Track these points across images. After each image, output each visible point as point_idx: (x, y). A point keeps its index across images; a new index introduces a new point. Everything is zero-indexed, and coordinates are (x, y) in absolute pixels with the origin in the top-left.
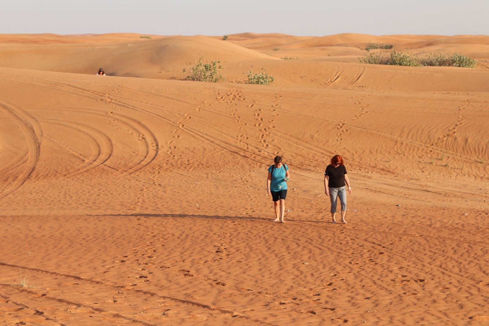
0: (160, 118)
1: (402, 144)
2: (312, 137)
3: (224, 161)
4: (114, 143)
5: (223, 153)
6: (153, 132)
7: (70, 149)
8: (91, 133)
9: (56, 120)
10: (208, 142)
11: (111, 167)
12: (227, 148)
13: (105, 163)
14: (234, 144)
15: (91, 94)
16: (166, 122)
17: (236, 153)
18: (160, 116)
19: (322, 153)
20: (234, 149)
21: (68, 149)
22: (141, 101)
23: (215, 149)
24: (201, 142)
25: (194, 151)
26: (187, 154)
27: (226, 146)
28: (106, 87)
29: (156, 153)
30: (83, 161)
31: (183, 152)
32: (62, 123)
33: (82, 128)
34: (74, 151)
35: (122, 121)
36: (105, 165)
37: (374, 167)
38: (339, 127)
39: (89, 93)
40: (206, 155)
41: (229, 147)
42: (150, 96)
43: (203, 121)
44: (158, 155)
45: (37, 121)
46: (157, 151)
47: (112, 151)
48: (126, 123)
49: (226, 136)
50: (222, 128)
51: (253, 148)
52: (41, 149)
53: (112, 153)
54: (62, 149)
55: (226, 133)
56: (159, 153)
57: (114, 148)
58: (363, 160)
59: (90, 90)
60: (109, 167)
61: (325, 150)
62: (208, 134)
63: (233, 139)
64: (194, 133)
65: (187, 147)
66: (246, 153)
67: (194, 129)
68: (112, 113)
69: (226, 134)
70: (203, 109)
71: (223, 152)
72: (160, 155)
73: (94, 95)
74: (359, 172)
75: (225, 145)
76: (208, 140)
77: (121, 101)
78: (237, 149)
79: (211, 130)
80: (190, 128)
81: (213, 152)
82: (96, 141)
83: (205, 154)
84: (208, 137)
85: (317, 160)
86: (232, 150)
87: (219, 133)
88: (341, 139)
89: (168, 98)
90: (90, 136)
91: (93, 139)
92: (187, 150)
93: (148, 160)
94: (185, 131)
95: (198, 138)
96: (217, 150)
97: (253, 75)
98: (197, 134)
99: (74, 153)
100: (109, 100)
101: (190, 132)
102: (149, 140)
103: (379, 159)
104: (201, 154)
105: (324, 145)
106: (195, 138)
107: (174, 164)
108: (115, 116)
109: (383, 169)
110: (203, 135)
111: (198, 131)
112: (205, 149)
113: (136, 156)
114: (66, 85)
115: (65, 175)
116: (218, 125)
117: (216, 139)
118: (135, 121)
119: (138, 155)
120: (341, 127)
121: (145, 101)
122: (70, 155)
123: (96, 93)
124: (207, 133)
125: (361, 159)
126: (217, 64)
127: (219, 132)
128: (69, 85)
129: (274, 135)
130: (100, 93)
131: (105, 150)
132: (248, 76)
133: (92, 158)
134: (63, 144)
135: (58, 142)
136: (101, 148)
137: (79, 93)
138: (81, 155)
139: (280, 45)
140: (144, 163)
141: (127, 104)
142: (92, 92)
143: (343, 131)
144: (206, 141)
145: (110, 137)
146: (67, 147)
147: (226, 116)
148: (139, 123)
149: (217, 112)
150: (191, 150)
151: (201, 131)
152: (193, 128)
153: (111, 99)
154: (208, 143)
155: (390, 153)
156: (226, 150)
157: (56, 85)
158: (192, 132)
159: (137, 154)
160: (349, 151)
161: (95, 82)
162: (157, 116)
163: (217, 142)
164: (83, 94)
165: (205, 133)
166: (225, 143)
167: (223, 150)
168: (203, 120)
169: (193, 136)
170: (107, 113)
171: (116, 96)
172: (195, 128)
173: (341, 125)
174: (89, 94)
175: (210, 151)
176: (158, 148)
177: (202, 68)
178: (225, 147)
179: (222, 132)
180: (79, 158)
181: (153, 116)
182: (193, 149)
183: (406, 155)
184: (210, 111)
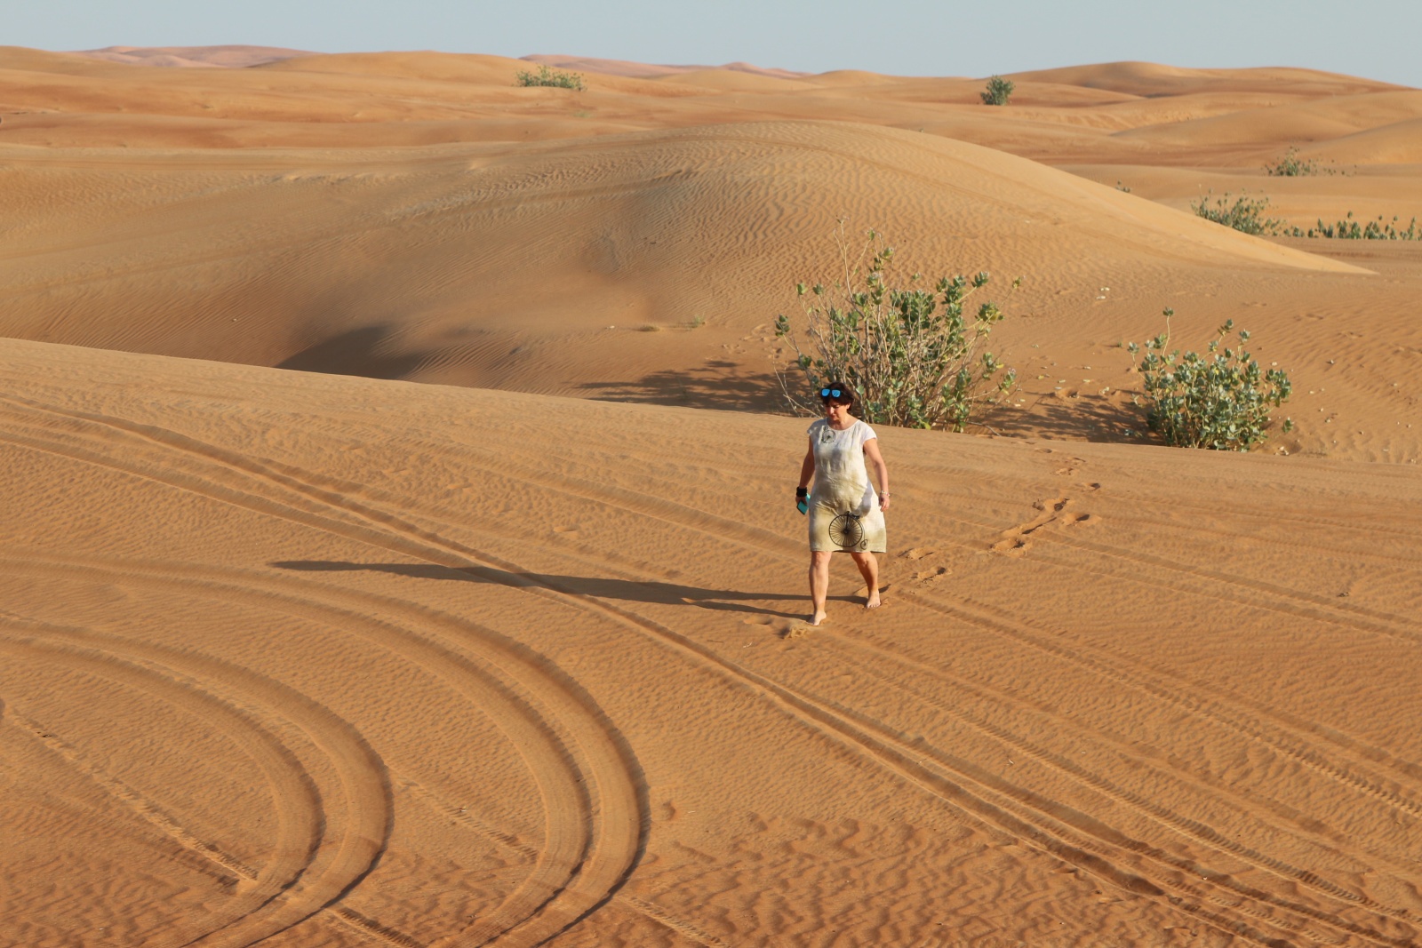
0: (658, 637)
3: (1021, 911)
4: (397, 783)
5: (1012, 861)
6: (618, 718)
7: (153, 809)
9: (75, 633)
10: (927, 788)
11: (385, 923)
12: (1039, 828)
13: (349, 902)
15: (273, 484)
16: (694, 665)
17: (1088, 859)
18: (660, 630)
20: (1075, 838)
23: (970, 833)
24: (886, 789)
25: (850, 843)
26: (811, 857)
27: (1029, 816)
28: (357, 445)
29: (634, 847)
30: (228, 883)
31: (788, 847)
32: (107, 652)
33: (220, 689)
34: (173, 822)
36: (350, 914)
39: (260, 478)
40: (919, 865)
41: (1049, 825)
42: (602, 506)
43: (900, 666)
44: (645, 858)
47: (388, 827)
49: (1031, 756)
50: (1009, 707)
51: (1185, 834)
53: (385, 839)
54: (107, 807)
55: (1030, 740)
56: (651, 847)
57: (399, 807)
59: (269, 462)
60: (373, 925)
62: (929, 741)
63: (1073, 777)
64: (850, 732)
65: (808, 816)
66: (1148, 860)
67: (847, 713)
69: (1030, 748)
70: (899, 593)
71: (1012, 850)
72: (656, 858)
73: (290, 490)
75: (1023, 811)
76: (928, 776)
77: (440, 535)
78: (1096, 840)
79: (945, 722)
80: (825, 703)
81: (956, 851)
82: (296, 765)
83: (909, 860)
84: (931, 761)
86: (1063, 841)
87: (993, 737)
89: (705, 521)
90: (266, 736)
91: (285, 753)
92: (812, 837)
93: (588, 887)
94: (800, 724)
95: (870, 764)
96: (980, 838)
97: (1171, 360)
98: (868, 742)
99: (175, 833)
101: (827, 730)
104: (891, 862)
106: (856, 761)
107: (735, 916)
110: (898, 747)
111: (873, 725)
112: (910, 833)
113: (523, 860)
114: (131, 427)
116: (988, 691)
117: (974, 771)
119: (534, 856)
121: (573, 535)
122: (151, 844)
123: (300, 481)
124: (924, 734)
126: (968, 293)
127: (994, 730)
129: (1310, 757)
130: (322, 480)
132: (1144, 367)
133: (273, 867)
134: (115, 781)
135: (85, 766)
136: (329, 807)
137: (206, 478)
138: (212, 848)
139: (1309, 139)
140: (565, 907)
141: (472, 552)
142: (277, 472)
144: (915, 781)
145: (377, 747)
146: (137, 796)
147: (1032, 640)
148: (541, 665)
149: (983, 614)
150: (835, 837)
151: (887, 722)
152: (846, 704)
154: (932, 798)
156: (1028, 842)
157: (79, 427)
158: (840, 727)
159: (527, 850)
161: (295, 415)
162: (643, 630)
163: (982, 791)
164: (228, 486)
165: (911, 735)
166: (1029, 797)
167: (1016, 841)
168: (902, 659)
169: (845, 753)
171: (409, 504)
172: (857, 707)
174: (261, 485)
175: (938, 844)
177: (884, 314)
178: (1025, 821)
179: (1006, 735)
180: (204, 866)
181: (620, 626)
182: (844, 831)
184: (940, 608)
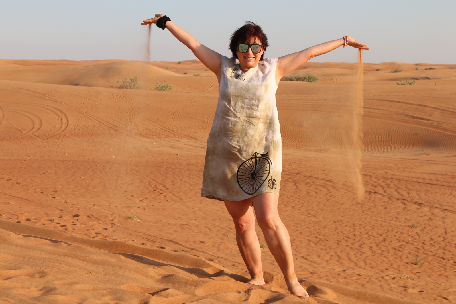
4: (43, 123)
6: (68, 117)
7: (17, 126)
8: (31, 116)
9: (14, 109)
11: (37, 136)
13: (34, 134)
14: (112, 123)
26: (83, 128)
29: (66, 128)
32: (17, 111)
33: (27, 114)
35: (51, 110)
37: (187, 136)
38: (175, 114)
39: (37, 94)
41: (109, 125)
45: (3, 110)
51: (122, 125)
53: (40, 128)
62: (99, 118)
65: (85, 125)
66: (118, 128)
67: (91, 115)
69: (109, 118)
70: (100, 103)
73: (40, 95)
76: (98, 121)
77: (54, 99)
78: (113, 126)
82: (33, 121)
85: (156, 132)
88: (174, 121)
89: (82, 97)
90: (31, 119)
93: (59, 132)
96: (102, 126)
98: (93, 118)
101: (89, 117)
107: (73, 134)
108: (48, 107)
109: (191, 137)
110: (96, 118)
117: (103, 120)
127: (106, 116)
130: (43, 94)
133: (27, 131)
134: (14, 123)
135: (11, 122)
136: (35, 125)
138: (22, 129)
140: (56, 134)
141: (57, 101)
143: (176, 116)
145: (42, 119)
147: (112, 108)
148: (61, 111)
150: (87, 127)
153: (49, 98)
156: (106, 127)
157: (19, 89)
159: (55, 129)
164: (33, 95)
173: (176, 112)
175: (97, 127)
176: (67, 125)
178: (106, 124)
180: (20, 131)
184: (104, 105)
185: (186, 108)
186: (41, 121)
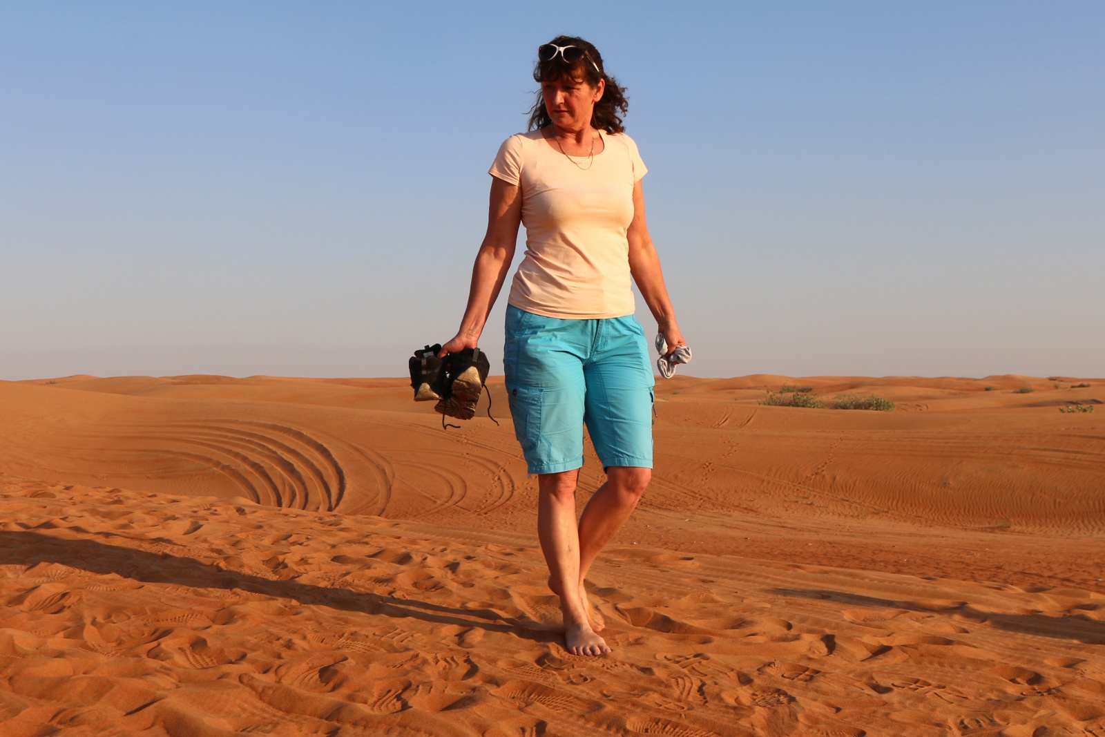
1: (769, 483)
2: (676, 477)
8: (445, 474)
14: (594, 485)
19: (685, 493)
21: (420, 490)
22: (499, 442)
35: (478, 463)
37: (738, 506)
38: (705, 467)
45: (389, 463)
46: (513, 492)
48: (482, 465)
52: (392, 491)
58: (727, 499)
61: (689, 490)
68: (467, 454)
74: (721, 511)
85: (678, 500)
88: (706, 479)
100: (466, 441)
102: (505, 481)
103: (743, 498)
105: (688, 484)
108: (471, 457)
109: (746, 509)
115: (415, 516)
118: (491, 462)
120: (707, 466)
125: (725, 499)
128: (424, 426)
131: (458, 491)
143: (709, 471)
153: (468, 440)
155: (755, 492)
160: (713, 491)
170: (462, 454)
173: (707, 464)
176: (513, 489)
183: (772, 493)
185: (724, 455)
186: (464, 482)
